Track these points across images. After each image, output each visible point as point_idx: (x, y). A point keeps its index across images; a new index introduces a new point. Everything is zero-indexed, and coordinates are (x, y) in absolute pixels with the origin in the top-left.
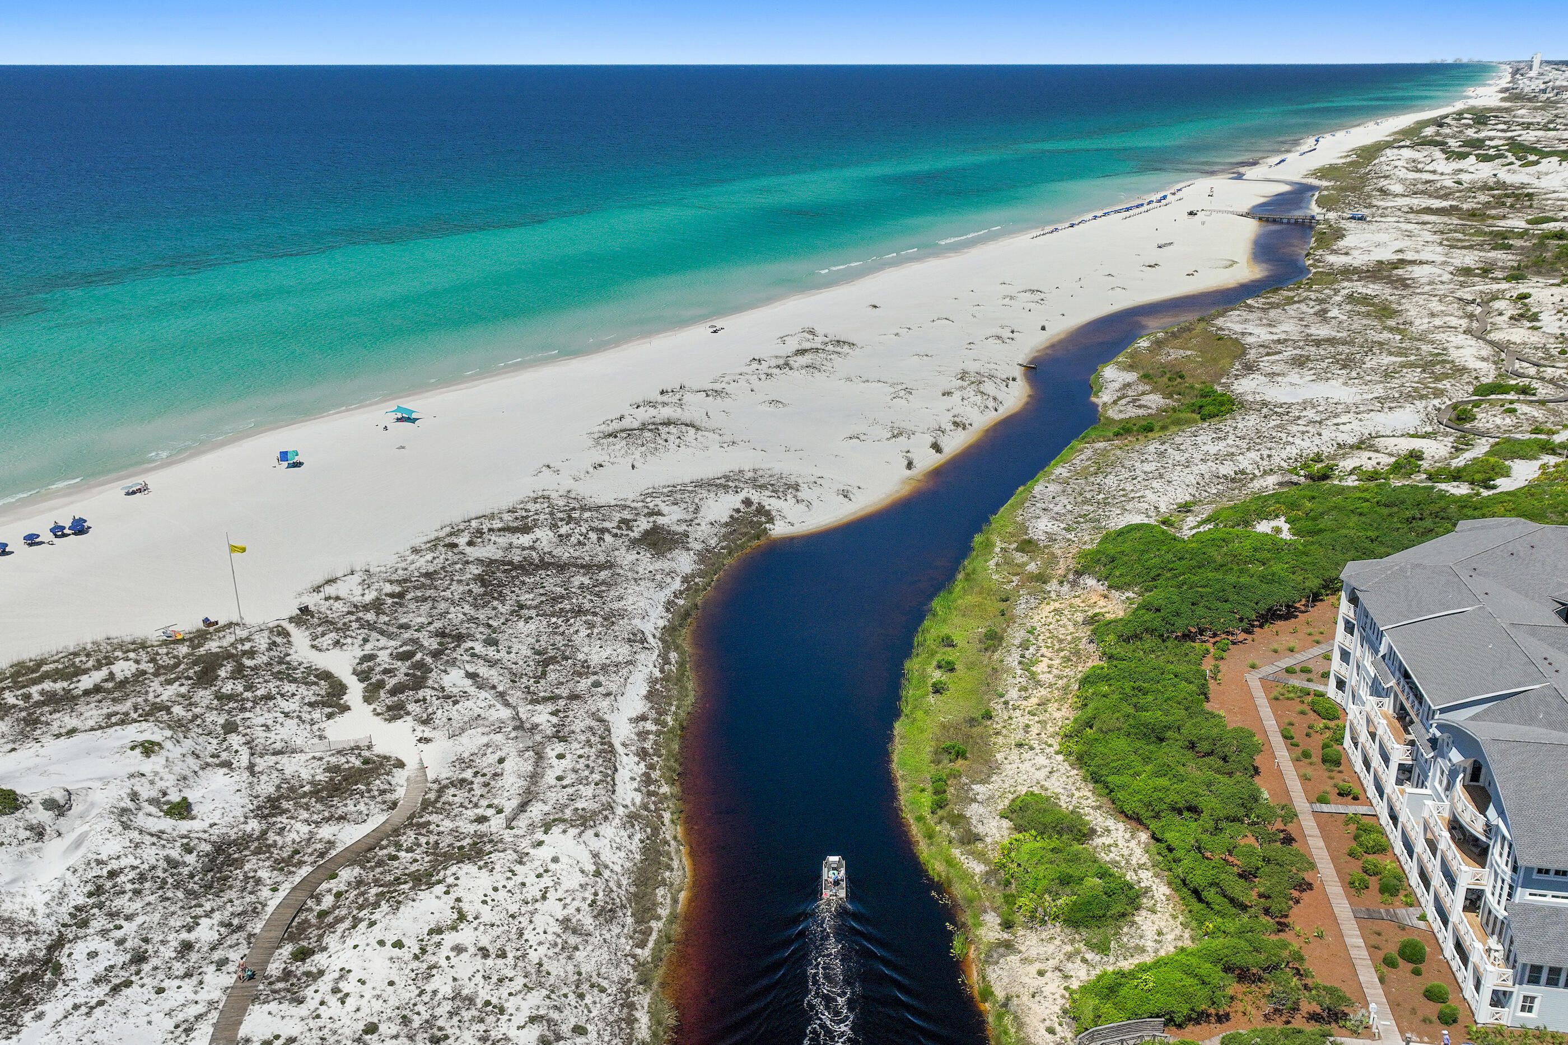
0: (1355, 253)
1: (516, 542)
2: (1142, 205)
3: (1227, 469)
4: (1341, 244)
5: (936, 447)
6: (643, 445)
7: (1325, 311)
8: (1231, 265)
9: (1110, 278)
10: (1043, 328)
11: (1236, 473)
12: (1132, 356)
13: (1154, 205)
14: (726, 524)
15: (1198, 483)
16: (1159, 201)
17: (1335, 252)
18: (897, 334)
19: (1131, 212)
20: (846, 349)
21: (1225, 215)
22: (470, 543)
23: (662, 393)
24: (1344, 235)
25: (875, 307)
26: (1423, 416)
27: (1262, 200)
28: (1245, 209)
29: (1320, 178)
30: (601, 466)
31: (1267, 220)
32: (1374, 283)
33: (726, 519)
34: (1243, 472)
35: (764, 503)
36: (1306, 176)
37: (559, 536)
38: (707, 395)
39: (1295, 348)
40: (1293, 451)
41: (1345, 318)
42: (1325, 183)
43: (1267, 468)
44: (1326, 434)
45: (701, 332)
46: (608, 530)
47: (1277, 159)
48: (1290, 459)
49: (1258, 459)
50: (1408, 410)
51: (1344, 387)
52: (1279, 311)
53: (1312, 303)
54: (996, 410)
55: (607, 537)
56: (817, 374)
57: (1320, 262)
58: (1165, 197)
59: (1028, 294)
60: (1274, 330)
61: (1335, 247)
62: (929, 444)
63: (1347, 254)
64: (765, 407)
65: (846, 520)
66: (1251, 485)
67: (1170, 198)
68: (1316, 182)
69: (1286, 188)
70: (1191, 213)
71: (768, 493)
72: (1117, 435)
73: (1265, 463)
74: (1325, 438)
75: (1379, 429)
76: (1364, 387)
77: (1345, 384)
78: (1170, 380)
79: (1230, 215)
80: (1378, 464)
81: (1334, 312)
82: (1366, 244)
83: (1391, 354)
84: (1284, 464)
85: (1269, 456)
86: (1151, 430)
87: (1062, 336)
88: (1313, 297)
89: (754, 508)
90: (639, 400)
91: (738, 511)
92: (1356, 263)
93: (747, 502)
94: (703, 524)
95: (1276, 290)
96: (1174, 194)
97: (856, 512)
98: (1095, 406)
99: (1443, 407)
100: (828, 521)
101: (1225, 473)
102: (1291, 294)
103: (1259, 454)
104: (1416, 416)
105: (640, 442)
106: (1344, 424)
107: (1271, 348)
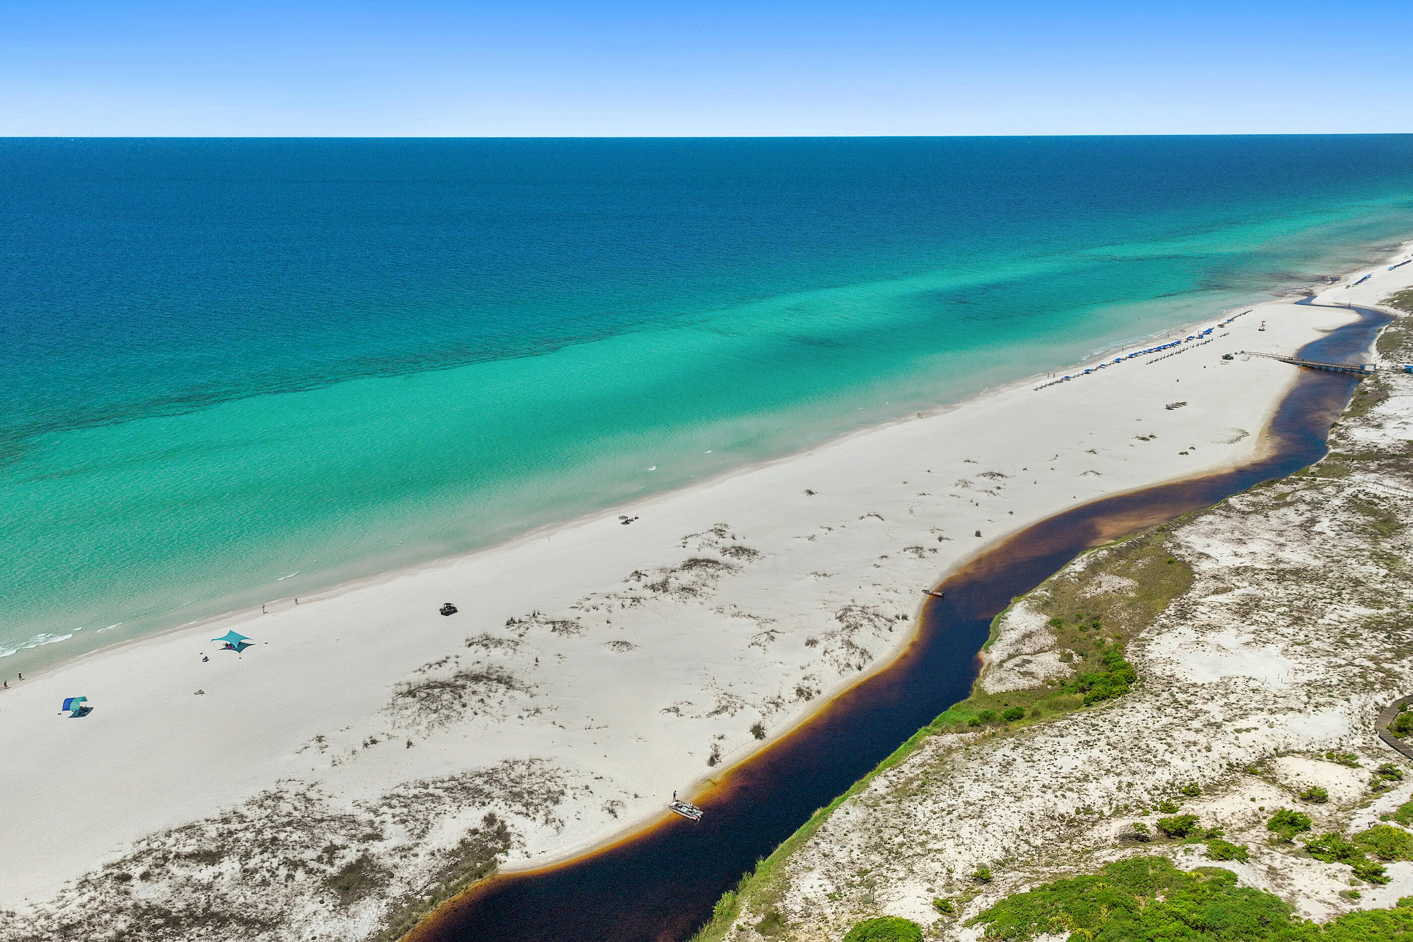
0: (1389, 425)
1: (197, 875)
2: (1179, 343)
3: (1067, 806)
4: (1380, 410)
5: (758, 732)
6: (436, 711)
7: (1313, 521)
8: (1238, 439)
9: (1092, 455)
10: (978, 534)
11: (1078, 812)
12: (1056, 588)
13: (1195, 341)
14: (453, 853)
15: (1021, 829)
16: (1201, 337)
17: (1367, 423)
18: (811, 538)
19: (1164, 352)
20: (743, 560)
21: (1266, 359)
22: (145, 877)
23: (509, 623)
24: (1387, 397)
25: (810, 493)
26: (1356, 720)
27: (1319, 336)
28: (1290, 353)
29: (1396, 306)
30: (374, 742)
31: (1312, 368)
32: (1392, 475)
33: (454, 845)
34: (1088, 810)
35: (508, 823)
36: (1381, 303)
37: (246, 871)
38: (554, 630)
39: (1251, 584)
40: (1163, 776)
41: (1332, 534)
42: (1402, 314)
43: (1122, 804)
44: (1218, 748)
45: (610, 521)
46: (303, 864)
47: (1359, 275)
48: (1157, 788)
49: (1113, 789)
50: (1338, 709)
51: (1282, 658)
52: (1261, 517)
53: (1303, 507)
54: (860, 668)
55: (300, 875)
56: (691, 599)
57: (1343, 438)
58: (1209, 332)
59: (986, 479)
60: (1242, 550)
61: (1369, 415)
62: (750, 725)
63: (1379, 426)
64: (608, 651)
65: (597, 850)
66: (1088, 834)
67: (1217, 331)
68: (1392, 311)
69: (1353, 318)
70: (1227, 357)
71: (518, 807)
72: (974, 725)
73: (1122, 795)
74: (1214, 755)
75: (1291, 740)
76: (1305, 660)
77: (1285, 651)
78: (1081, 629)
79: (1271, 360)
80: (1262, 809)
81: (1324, 525)
82: (1406, 413)
83: (1362, 602)
84: (1146, 797)
85: (1130, 785)
86: (1020, 717)
87: (997, 546)
88: (1308, 498)
89: (495, 828)
90: (476, 634)
91: (474, 832)
92: (1383, 443)
93: (490, 820)
94: (421, 855)
95: (1270, 484)
96: (1221, 326)
97: (615, 836)
98: (979, 664)
99: (1388, 704)
100: (573, 851)
101: (1063, 811)
102: (1287, 489)
103: (1117, 779)
104: (1347, 721)
105: (434, 706)
106: (1248, 730)
107: (1222, 580)
